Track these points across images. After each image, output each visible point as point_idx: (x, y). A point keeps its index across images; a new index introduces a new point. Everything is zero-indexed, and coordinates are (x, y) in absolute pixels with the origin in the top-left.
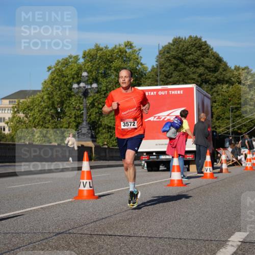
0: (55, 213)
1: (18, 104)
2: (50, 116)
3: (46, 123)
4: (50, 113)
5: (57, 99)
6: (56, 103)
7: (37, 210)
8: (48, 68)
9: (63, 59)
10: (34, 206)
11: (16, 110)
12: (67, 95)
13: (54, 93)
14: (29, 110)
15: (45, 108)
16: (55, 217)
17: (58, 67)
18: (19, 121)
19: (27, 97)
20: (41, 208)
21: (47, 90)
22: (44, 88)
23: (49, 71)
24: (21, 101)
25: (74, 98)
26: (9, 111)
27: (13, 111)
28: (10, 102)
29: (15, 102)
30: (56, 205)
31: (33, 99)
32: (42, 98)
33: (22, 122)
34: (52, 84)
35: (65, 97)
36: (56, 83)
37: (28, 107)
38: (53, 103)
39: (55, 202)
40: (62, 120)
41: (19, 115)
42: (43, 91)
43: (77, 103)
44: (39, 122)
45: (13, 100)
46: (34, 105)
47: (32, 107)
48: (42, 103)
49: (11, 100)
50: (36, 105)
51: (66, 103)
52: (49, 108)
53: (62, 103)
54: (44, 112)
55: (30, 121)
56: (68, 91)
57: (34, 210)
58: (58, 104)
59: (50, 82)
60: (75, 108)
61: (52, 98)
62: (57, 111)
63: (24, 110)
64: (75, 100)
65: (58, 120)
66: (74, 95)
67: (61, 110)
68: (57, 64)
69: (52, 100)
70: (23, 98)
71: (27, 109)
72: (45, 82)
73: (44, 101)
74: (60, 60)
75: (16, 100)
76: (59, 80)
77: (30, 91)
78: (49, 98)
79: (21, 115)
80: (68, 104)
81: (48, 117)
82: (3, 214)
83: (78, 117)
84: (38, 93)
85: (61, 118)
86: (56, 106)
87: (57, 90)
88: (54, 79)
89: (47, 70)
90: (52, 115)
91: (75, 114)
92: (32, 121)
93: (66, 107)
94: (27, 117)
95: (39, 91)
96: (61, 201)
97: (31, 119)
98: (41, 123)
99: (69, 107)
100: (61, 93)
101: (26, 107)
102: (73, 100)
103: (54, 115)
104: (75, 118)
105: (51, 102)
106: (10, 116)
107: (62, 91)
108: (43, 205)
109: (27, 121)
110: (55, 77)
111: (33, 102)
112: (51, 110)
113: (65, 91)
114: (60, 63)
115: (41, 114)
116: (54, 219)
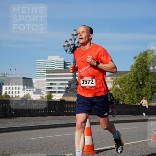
0: (140, 148)
1: (116, 79)
2: (135, 87)
3: (133, 91)
4: (135, 85)
5: (140, 76)
6: (139, 79)
7: (129, 145)
8: (134, 57)
9: (143, 52)
10: (127, 143)
11: (115, 83)
12: (146, 74)
13: (138, 73)
14: (122, 83)
15: (132, 82)
16: (140, 150)
17: (140, 57)
18: (117, 90)
19: (121, 75)
20: (132, 144)
21: (134, 71)
22: (132, 70)
23: (135, 59)
24: (118, 77)
25: (150, 76)
26: (111, 84)
27: (113, 83)
28: (111, 78)
29: (114, 78)
30: (141, 142)
31: (125, 76)
32: (131, 76)
33: (118, 90)
34: (136, 67)
35: (145, 76)
36: (139, 67)
37: (122, 81)
38: (137, 79)
39: (140, 140)
40: (142, 89)
41: (116, 86)
42: (131, 72)
43: (152, 79)
44: (128, 90)
45: (113, 77)
46: (126, 80)
47: (124, 81)
48: (131, 79)
49: (112, 77)
50: (127, 80)
51: (146, 79)
52: (134, 82)
53: (143, 79)
54: (132, 85)
55: (123, 90)
56: (147, 72)
57: (127, 145)
58: (140, 80)
59: (136, 66)
60: (151, 82)
61: (136, 76)
62: (140, 84)
63: (120, 83)
64: (151, 77)
65: (140, 89)
66: (151, 74)
67: (142, 83)
68: (140, 55)
69: (137, 77)
70: (119, 76)
71: (121, 83)
72: (132, 66)
73: (131, 78)
74: (142, 52)
75: (115, 77)
76: (141, 65)
77: (123, 72)
78: (135, 76)
79: (118, 86)
80: (147, 80)
81: (134, 88)
82: (109, 146)
83: (153, 87)
84: (128, 73)
85: (142, 88)
86: (139, 81)
87: (140, 71)
88: (137, 64)
89: (134, 58)
90: (136, 86)
91: (151, 86)
92: (124, 90)
93: (146, 81)
94: (121, 87)
95: (129, 72)
96: (143, 140)
97: (123, 88)
98: (129, 91)
99: (147, 81)
100: (142, 73)
101: (121, 81)
102: (150, 77)
103: (138, 86)
104: (151, 88)
105: (136, 78)
106: (111, 86)
107: (143, 71)
108: (132, 142)
109: (122, 90)
110: (139, 63)
111: (125, 78)
112: (136, 83)
113: (145, 72)
114: (142, 55)
115: (130, 85)
116: (140, 151)
